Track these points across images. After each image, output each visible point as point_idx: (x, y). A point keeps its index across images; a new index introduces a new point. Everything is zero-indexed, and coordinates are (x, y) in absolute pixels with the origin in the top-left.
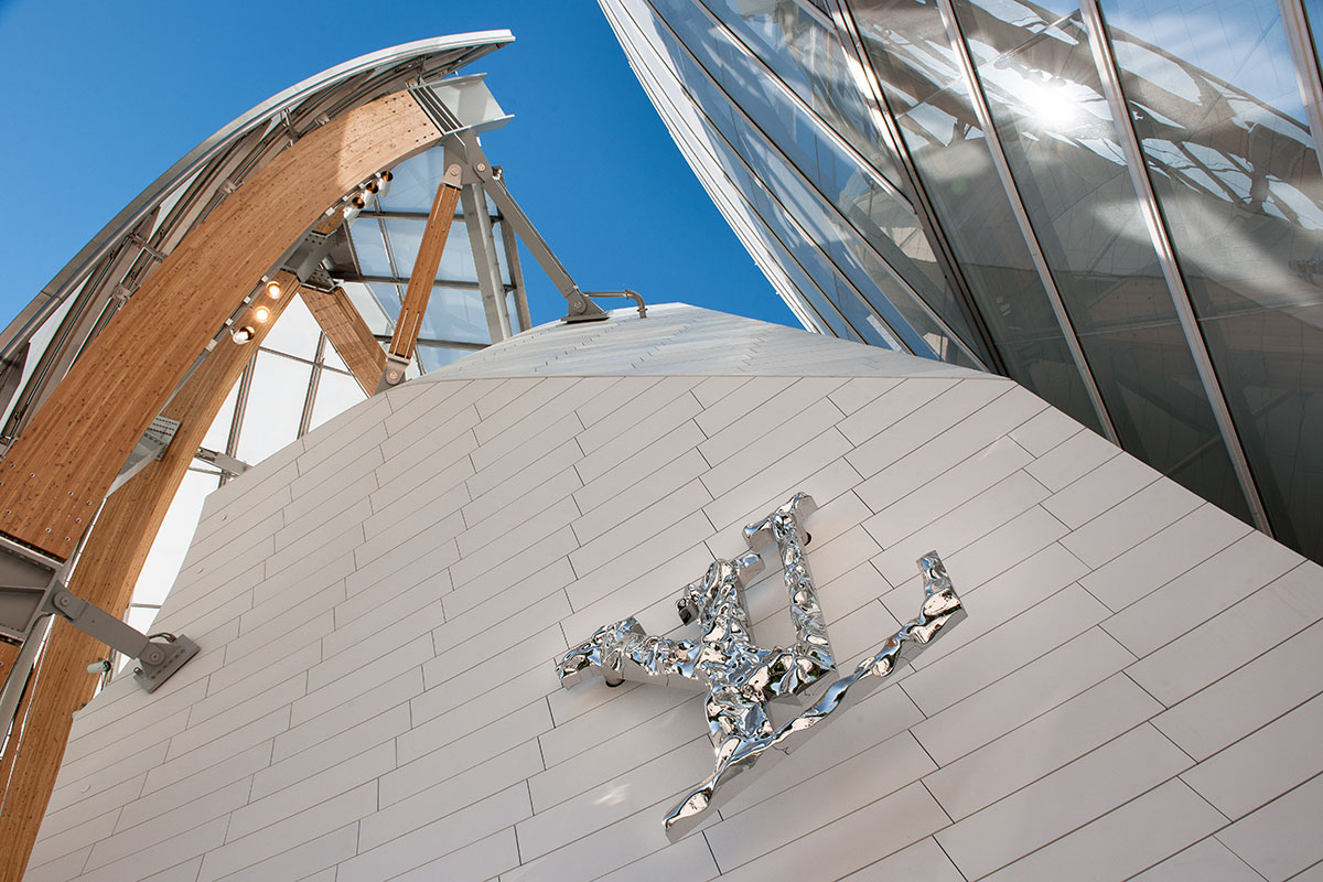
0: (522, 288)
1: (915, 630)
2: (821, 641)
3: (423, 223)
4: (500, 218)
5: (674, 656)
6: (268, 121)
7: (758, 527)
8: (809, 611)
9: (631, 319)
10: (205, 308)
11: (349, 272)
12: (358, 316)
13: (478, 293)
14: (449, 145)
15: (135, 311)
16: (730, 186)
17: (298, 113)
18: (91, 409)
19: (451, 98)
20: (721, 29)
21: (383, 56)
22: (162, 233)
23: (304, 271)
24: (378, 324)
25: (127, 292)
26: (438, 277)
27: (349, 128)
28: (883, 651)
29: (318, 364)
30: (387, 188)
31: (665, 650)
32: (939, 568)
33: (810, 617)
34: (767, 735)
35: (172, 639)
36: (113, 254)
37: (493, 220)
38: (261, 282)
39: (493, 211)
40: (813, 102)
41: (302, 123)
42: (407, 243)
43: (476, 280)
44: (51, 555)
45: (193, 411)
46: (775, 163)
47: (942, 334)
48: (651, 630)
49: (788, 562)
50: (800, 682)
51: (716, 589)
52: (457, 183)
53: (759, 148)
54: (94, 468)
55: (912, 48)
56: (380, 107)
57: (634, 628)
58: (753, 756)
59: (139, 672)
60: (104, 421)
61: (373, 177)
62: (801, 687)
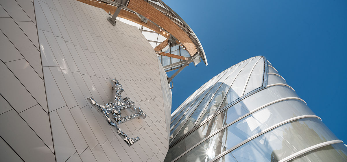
0: (171, 70)
1: (126, 137)
2: (123, 121)
3: (179, 55)
4: (181, 66)
5: (118, 97)
6: (191, 33)
7: (140, 109)
8: (128, 119)
9: (169, 87)
10: (164, 25)
11: (171, 45)
12: (165, 47)
13: (170, 64)
14: (191, 58)
15: (163, 16)
16: (191, 100)
17: (193, 37)
18: (149, 10)
19: (197, 58)
20: (214, 95)
21: (202, 47)
22: (174, 19)
23: (170, 39)
24: (164, 50)
25: (166, 15)
26: (172, 58)
27: (191, 44)
28: (122, 132)
29: (157, 42)
30: (184, 49)
31: (119, 96)
32: (137, 140)
33: (127, 119)
34: (107, 113)
35: (115, 22)
36: (171, 13)
37: (181, 65)
38: (169, 33)
39: (182, 65)
40: (206, 110)
41: (191, 37)
42: (176, 53)
43: (172, 64)
44: (128, 5)
45: (149, 25)
46: (196, 106)
47: (173, 137)
48: (122, 93)
49: (135, 115)
50: (116, 118)
51: (129, 103)
52: (186, 59)
53: (197, 103)
54: (140, 11)
55: (215, 126)
56: (195, 48)
57: (122, 91)
58: (103, 111)
59: (110, 18)
60: (147, 12)
61: (185, 47)
62: (115, 119)
